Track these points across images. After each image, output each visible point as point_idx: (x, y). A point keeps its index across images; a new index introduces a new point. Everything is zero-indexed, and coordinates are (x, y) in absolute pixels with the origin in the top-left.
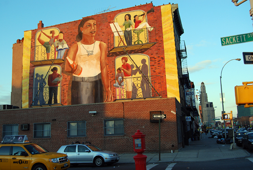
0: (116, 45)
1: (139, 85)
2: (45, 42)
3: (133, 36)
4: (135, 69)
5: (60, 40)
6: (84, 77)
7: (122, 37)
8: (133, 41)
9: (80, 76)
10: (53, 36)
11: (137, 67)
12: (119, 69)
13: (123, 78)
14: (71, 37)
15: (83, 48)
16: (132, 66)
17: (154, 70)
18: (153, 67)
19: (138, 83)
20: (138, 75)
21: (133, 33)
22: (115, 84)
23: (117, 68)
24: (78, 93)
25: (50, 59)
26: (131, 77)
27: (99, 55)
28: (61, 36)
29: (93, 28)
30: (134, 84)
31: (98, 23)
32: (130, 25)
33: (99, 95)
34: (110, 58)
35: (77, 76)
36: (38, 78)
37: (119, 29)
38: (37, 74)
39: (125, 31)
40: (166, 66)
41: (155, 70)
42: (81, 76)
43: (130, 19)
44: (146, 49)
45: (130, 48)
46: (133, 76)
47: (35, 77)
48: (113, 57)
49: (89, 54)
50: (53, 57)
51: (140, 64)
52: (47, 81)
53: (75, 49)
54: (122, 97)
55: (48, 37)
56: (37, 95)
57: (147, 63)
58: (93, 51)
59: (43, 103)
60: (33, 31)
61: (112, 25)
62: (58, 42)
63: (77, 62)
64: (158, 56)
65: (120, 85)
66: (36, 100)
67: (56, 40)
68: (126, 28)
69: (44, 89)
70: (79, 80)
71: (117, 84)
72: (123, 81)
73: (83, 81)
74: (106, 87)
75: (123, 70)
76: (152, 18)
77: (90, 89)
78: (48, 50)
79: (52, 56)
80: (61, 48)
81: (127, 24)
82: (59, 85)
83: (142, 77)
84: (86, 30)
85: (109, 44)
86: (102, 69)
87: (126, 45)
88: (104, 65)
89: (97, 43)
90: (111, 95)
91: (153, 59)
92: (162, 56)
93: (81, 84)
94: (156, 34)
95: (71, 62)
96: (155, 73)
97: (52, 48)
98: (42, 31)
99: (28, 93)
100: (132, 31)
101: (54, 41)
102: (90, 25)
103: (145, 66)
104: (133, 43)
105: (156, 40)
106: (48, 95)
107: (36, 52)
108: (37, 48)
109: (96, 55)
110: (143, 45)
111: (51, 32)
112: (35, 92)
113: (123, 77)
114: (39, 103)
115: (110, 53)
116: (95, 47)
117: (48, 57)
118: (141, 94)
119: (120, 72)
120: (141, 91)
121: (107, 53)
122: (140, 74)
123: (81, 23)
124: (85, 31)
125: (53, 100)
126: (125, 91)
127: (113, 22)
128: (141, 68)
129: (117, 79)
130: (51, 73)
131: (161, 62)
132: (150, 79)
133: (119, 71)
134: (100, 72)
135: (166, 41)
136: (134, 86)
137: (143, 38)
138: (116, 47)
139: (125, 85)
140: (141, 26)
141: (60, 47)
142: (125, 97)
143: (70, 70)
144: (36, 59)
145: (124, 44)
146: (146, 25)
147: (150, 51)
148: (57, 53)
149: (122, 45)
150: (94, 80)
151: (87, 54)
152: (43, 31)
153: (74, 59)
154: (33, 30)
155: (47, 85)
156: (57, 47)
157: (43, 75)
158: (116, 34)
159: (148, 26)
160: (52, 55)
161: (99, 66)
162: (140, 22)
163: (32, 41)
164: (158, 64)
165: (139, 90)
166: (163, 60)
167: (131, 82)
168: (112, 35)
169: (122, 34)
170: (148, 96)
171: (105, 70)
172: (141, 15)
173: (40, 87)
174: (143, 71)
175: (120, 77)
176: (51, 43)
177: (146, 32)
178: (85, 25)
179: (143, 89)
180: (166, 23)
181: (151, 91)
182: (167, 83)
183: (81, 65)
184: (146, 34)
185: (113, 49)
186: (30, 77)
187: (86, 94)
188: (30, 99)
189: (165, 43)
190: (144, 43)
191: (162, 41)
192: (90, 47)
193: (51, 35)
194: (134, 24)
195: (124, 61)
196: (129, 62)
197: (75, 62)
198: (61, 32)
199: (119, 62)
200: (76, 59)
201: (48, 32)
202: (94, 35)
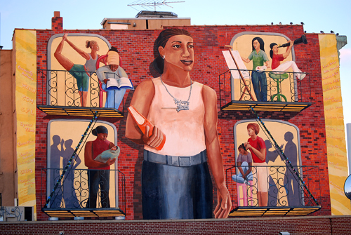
0: (236, 96)
1: (281, 182)
2: (74, 66)
3: (268, 83)
4: (272, 149)
5: (112, 67)
6: (169, 154)
7: (247, 83)
8: (269, 93)
9: (160, 152)
10: (93, 54)
11: (277, 146)
12: (243, 146)
13: (250, 166)
14: (138, 63)
15: (165, 94)
16: (268, 144)
17: (306, 155)
18: (305, 149)
19: (280, 177)
20: (279, 161)
21: (268, 79)
22: (234, 176)
23: (238, 144)
24: (157, 189)
25: (88, 105)
26: (265, 164)
27: (202, 113)
28: (114, 58)
29: (187, 53)
30: (271, 180)
31: (198, 44)
32: (262, 62)
33: (203, 195)
34: (225, 123)
35: (153, 151)
36: (59, 147)
37: (242, 66)
38: (56, 138)
39: (254, 71)
40: (329, 149)
41: (310, 156)
42: (164, 151)
43: (262, 47)
44: (294, 114)
45: (263, 107)
46: (270, 163)
47: (51, 142)
48: (231, 121)
49: (182, 108)
50: (96, 103)
51: (282, 142)
52: (82, 155)
53: (147, 92)
54: (250, 203)
55: (82, 54)
56: (57, 186)
57: (295, 141)
58: (187, 103)
59: (74, 205)
60: (39, 32)
61: (226, 54)
62: (107, 70)
63: (153, 122)
64: (314, 129)
65: (245, 178)
66: (55, 198)
67: (101, 64)
68: (254, 66)
69: (76, 173)
70: (158, 160)
71: (238, 176)
72: (250, 171)
73: (167, 164)
74: (218, 180)
75: (251, 149)
76: (302, 53)
77: (184, 183)
78: (82, 84)
79: (92, 100)
80: (116, 84)
81: (257, 57)
82: (112, 167)
83: (287, 166)
84: (172, 55)
85: (222, 94)
86: (207, 142)
87: (256, 100)
88: (212, 135)
89: (197, 87)
90: (227, 197)
91: (305, 134)
92: (321, 131)
93: (162, 168)
94: (311, 87)
95: (140, 120)
96: (309, 162)
97: (93, 81)
98: (64, 37)
99: (33, 180)
100: (267, 74)
101: (97, 67)
102: (180, 45)
103: (291, 146)
104: (269, 98)
105: (311, 98)
106: (87, 187)
107: (53, 85)
108: (52, 75)
109: (195, 112)
110: (287, 104)
111: (89, 45)
112: (53, 178)
113: (250, 164)
114: (63, 205)
115: (224, 112)
116: (193, 95)
117: (83, 101)
118: (286, 199)
119: (245, 153)
120: (285, 194)
121: (218, 110)
122: (282, 160)
123: (160, 37)
124: (171, 57)
125: (99, 200)
126: (255, 192)
127: (228, 49)
128: (283, 149)
129: (239, 167)
130: (93, 138)
131: (320, 142)
132: (300, 171)
133: (242, 150)
134: (204, 148)
135: (328, 103)
136: (271, 183)
137: (288, 91)
138: (237, 102)
139: (254, 180)
140: (283, 67)
141: (112, 82)
142: (255, 203)
143: (138, 136)
144: (52, 101)
145: (251, 98)
146: (291, 66)
147: (300, 119)
148: (105, 94)
149: (248, 98)
150: (192, 163)
151: (176, 106)
152: (68, 38)
153: (146, 114)
154: (41, 31)
155: (82, 165)
156: (106, 81)
157: (70, 142)
158: (235, 75)
159: (297, 70)
160: (93, 97)
161: (202, 135)
162: (281, 58)
163: (38, 57)
164: (316, 145)
165: (281, 190)
166: (323, 139)
167: (266, 175)
168: (227, 76)
169: (247, 76)
170: (298, 204)
171: (213, 145)
172: (284, 46)
173: (65, 168)
174: (287, 154)
175: (245, 164)
176: (89, 69)
177: (292, 80)
178: (170, 43)
179: (288, 191)
180: (328, 69)
181: (303, 195)
182: (330, 182)
183: (163, 128)
184: (292, 84)
185: (230, 103)
186: (37, 142)
187: (176, 191)
188: (40, 193)
189: (325, 107)
190: (289, 100)
191: (321, 102)
192: (182, 93)
193: (89, 51)
194: (271, 60)
195: (252, 131)
196: (262, 135)
197: (150, 120)
198: (113, 49)
199: (242, 132)
200: (151, 114)
201: (80, 42)
202: (190, 68)
